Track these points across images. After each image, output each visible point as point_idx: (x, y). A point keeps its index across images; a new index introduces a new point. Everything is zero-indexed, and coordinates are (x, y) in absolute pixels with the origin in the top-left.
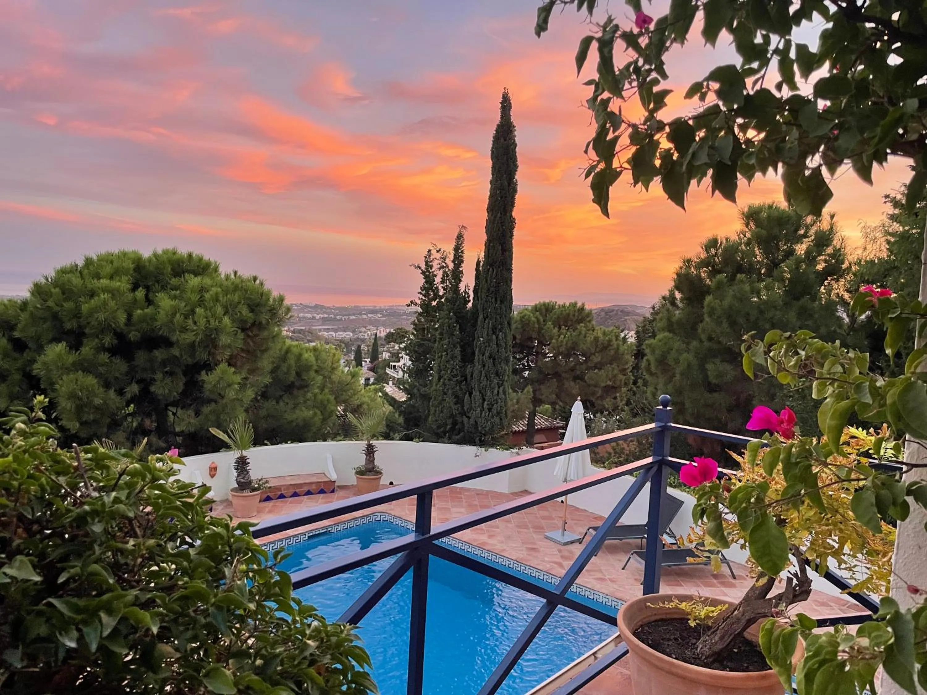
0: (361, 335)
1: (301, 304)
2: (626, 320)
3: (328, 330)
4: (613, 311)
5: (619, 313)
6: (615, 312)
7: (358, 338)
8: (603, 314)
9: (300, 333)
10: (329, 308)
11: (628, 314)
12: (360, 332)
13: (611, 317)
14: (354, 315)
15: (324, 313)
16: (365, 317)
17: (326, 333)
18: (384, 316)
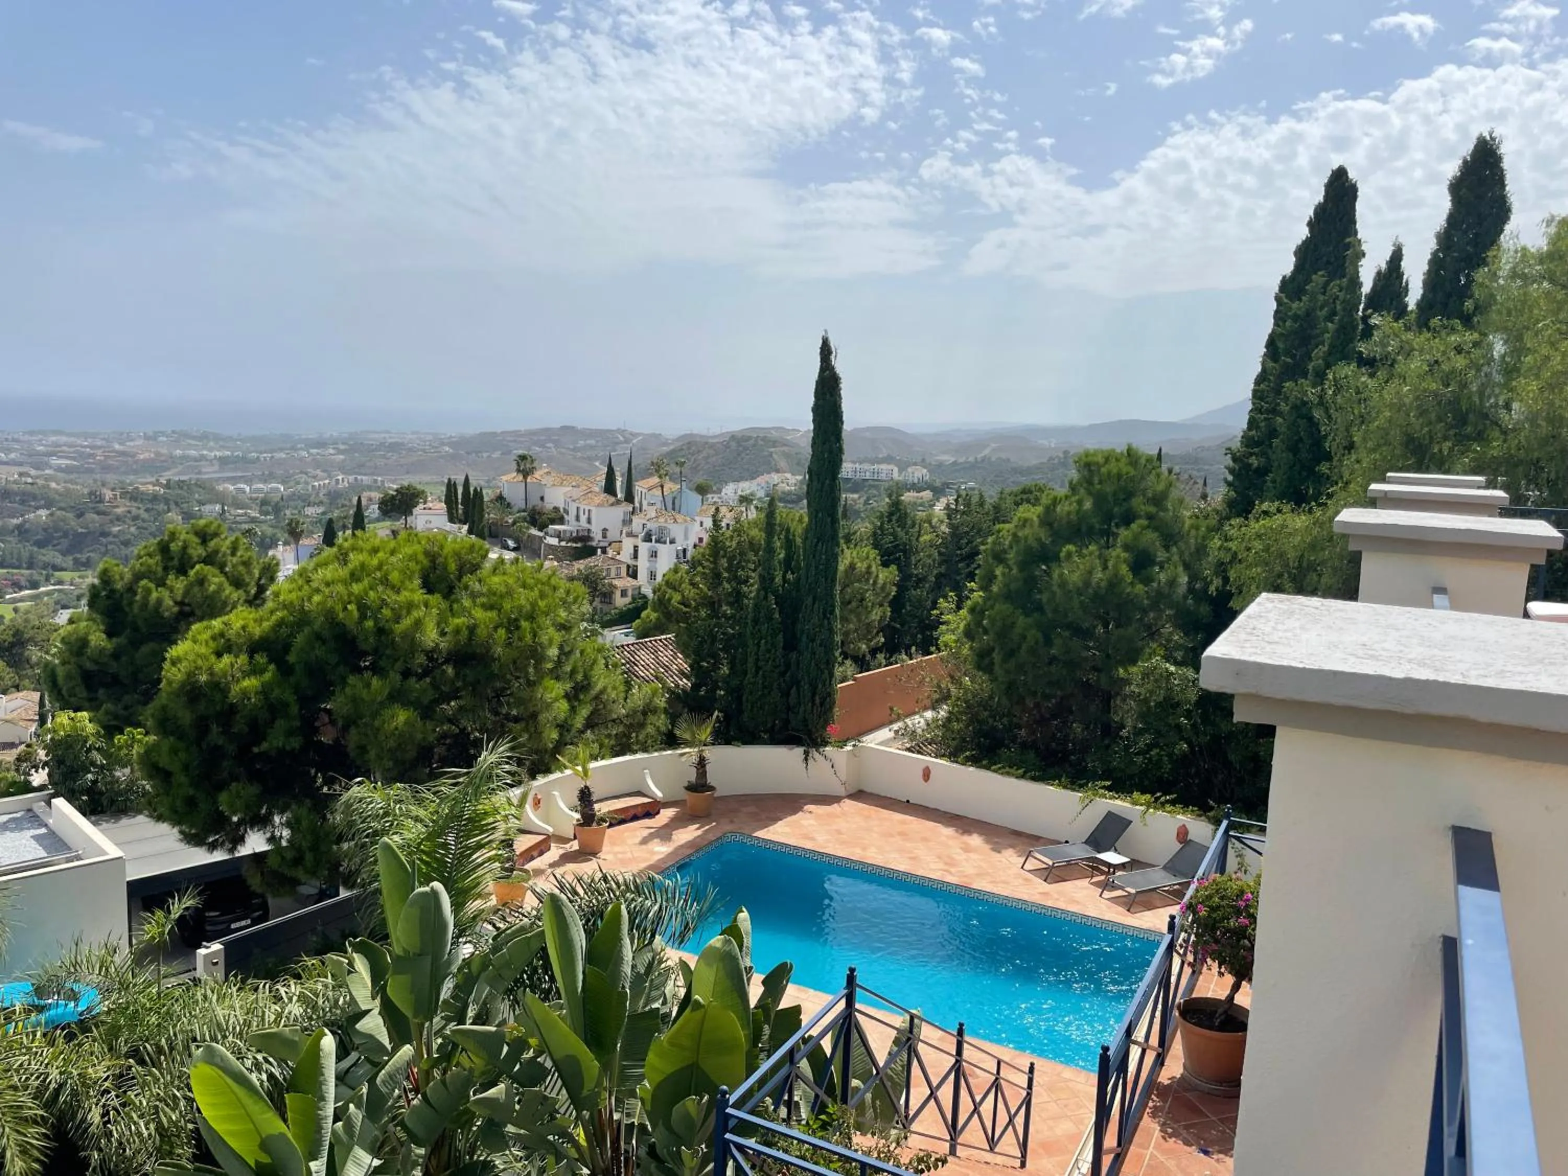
0: (299, 487)
1: (173, 432)
2: (771, 455)
3: (234, 480)
4: (750, 438)
5: (761, 443)
6: (752, 442)
7: (294, 494)
8: (733, 445)
9: (181, 488)
10: (230, 438)
11: (775, 443)
12: (298, 483)
13: (746, 449)
14: (281, 450)
15: (223, 447)
16: (304, 454)
17: (231, 488)
18: (340, 452)
